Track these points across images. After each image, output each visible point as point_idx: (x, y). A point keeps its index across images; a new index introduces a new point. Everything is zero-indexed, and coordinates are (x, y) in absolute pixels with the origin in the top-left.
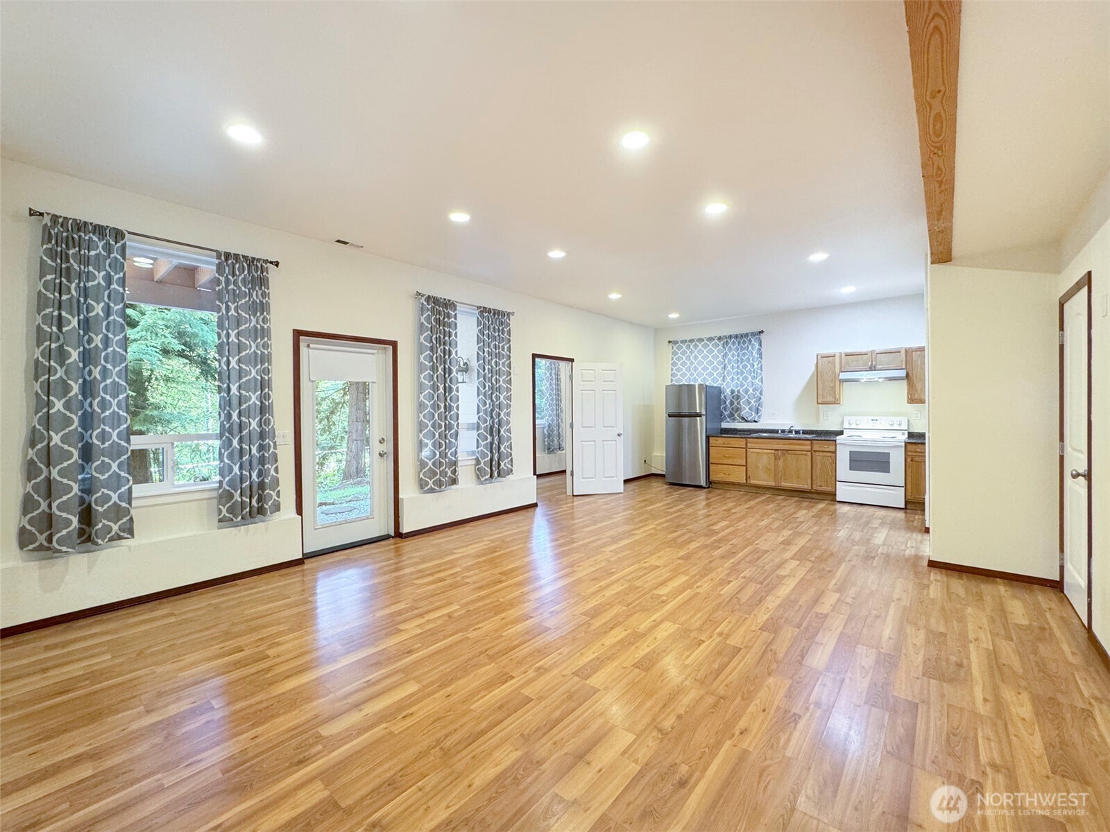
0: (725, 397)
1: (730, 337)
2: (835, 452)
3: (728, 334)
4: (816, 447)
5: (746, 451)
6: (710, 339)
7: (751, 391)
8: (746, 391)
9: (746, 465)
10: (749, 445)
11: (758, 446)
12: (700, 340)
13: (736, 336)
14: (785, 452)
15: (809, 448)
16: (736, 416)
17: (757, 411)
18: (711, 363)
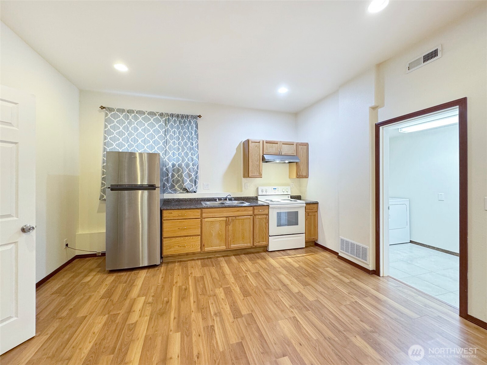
0: (167, 169)
1: (172, 115)
2: (268, 215)
3: (170, 112)
4: (256, 212)
5: (201, 221)
6: (152, 114)
7: (191, 166)
8: (187, 165)
9: (201, 235)
10: (204, 215)
11: (211, 215)
12: (141, 113)
13: (178, 116)
14: (234, 218)
15: (251, 213)
16: (176, 187)
17: (195, 183)
18: (152, 137)
